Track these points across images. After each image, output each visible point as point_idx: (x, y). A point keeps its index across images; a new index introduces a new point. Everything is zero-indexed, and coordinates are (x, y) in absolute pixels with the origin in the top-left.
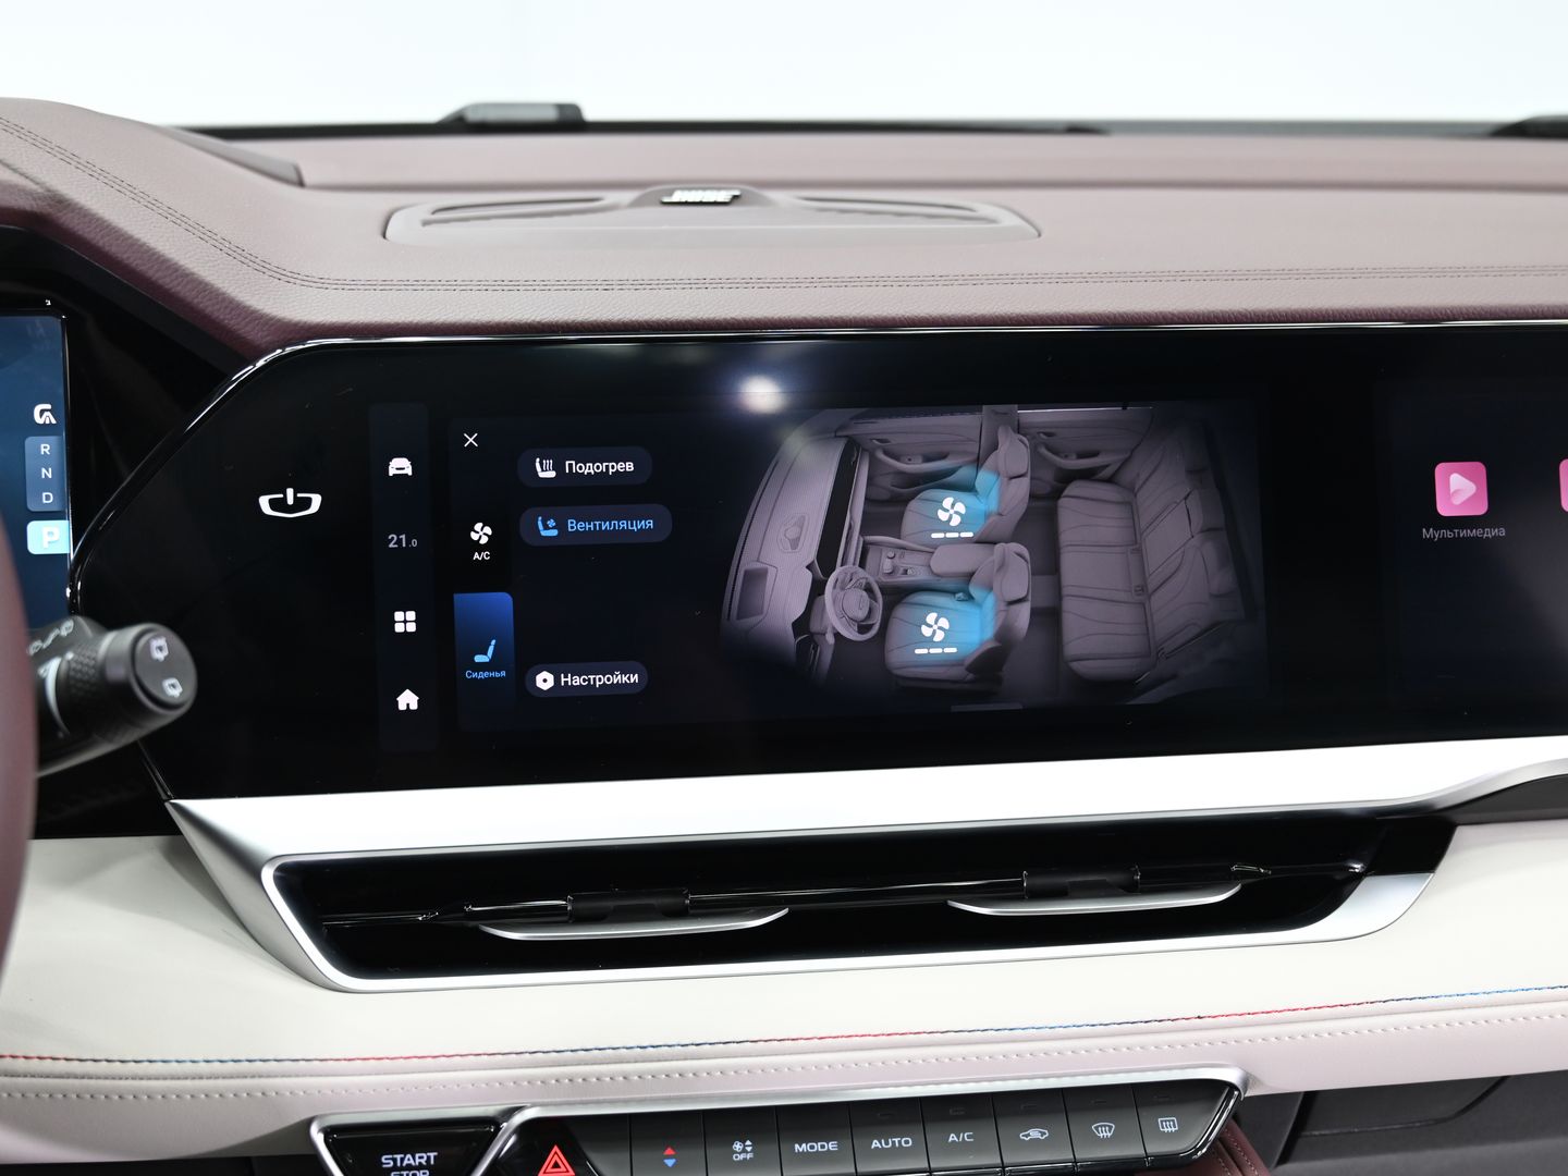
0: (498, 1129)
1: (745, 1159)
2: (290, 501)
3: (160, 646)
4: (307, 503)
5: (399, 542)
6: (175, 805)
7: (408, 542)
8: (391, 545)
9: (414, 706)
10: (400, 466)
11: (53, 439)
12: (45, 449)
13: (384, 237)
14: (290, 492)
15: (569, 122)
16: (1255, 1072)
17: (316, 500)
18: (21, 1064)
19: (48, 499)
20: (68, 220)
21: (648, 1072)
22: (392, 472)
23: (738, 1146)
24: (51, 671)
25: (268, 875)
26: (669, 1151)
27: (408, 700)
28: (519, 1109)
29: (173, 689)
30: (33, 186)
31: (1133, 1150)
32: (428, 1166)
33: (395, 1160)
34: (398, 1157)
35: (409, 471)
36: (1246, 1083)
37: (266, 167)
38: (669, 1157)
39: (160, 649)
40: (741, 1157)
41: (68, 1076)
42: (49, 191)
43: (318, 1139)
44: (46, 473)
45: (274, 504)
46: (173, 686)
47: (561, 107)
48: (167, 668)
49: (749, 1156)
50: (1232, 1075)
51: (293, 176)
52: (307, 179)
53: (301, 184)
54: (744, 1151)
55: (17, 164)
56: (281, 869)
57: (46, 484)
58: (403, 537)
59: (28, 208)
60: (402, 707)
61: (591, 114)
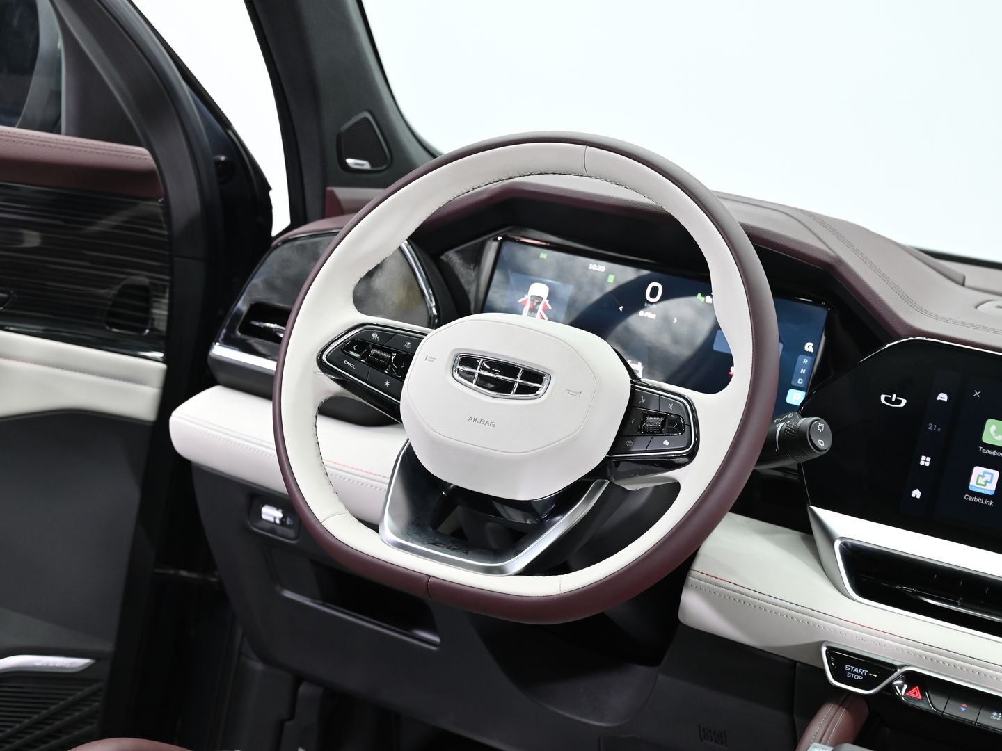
0: (896, 671)
1: (996, 720)
2: (893, 400)
3: (822, 426)
4: (900, 402)
5: (933, 428)
6: (811, 509)
7: (937, 429)
8: (929, 428)
9: (918, 497)
10: (943, 397)
11: (810, 358)
12: (805, 361)
13: (976, 307)
14: (894, 396)
17: (904, 402)
18: (722, 582)
19: (800, 382)
20: (841, 269)
21: (965, 667)
22: (939, 398)
23: (995, 714)
24: (780, 427)
25: (837, 543)
26: (964, 705)
27: (916, 493)
28: (907, 666)
29: (821, 444)
30: (832, 253)
32: (863, 675)
33: (851, 668)
34: (853, 667)
35: (946, 400)
37: (949, 273)
38: (964, 707)
39: (821, 428)
40: (995, 718)
41: (738, 592)
42: (837, 256)
43: (824, 649)
44: (803, 371)
45: (886, 399)
46: (822, 443)
48: (821, 435)
49: (998, 719)
51: (961, 281)
52: (967, 283)
53: (963, 285)
54: (997, 716)
55: (828, 243)
56: (845, 544)
57: (801, 376)
58: (935, 426)
59: (827, 261)
60: (913, 496)
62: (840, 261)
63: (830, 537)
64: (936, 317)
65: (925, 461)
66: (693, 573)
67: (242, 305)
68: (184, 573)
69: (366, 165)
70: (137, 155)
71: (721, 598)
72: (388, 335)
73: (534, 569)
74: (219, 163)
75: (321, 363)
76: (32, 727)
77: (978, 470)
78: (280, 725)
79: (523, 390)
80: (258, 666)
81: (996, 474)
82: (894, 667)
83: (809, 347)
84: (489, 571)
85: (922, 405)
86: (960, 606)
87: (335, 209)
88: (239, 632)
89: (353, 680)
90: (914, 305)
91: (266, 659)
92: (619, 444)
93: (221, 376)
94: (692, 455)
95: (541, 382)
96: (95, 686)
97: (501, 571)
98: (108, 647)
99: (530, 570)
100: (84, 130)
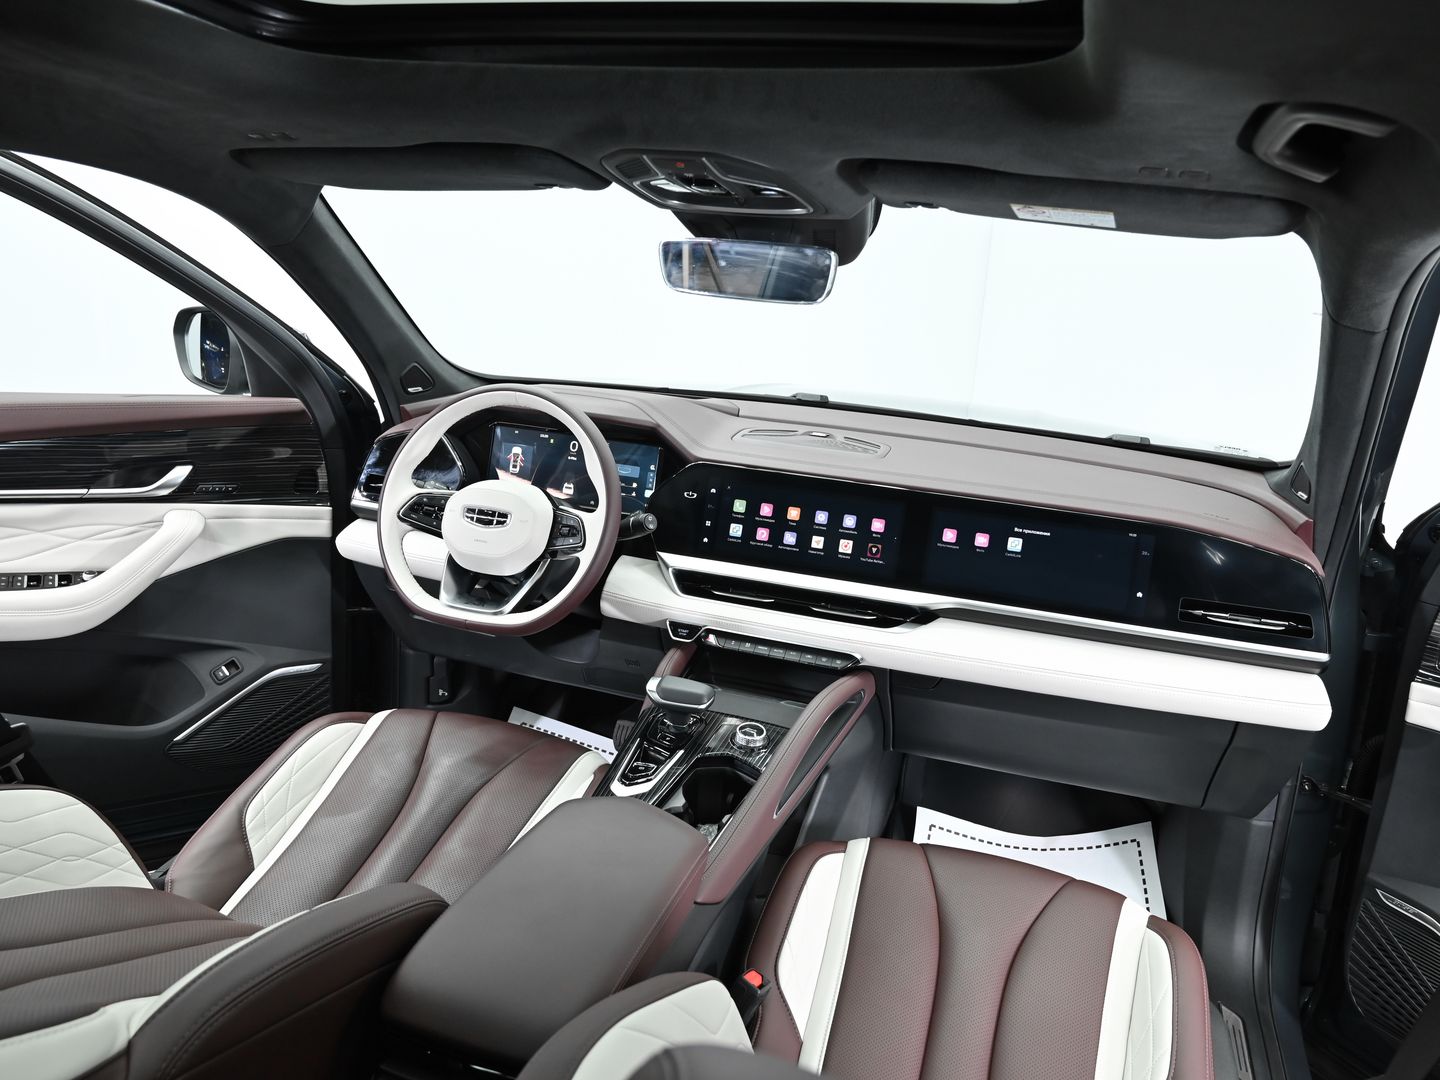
2: (690, 494)
3: (651, 518)
4: (694, 495)
6: (656, 553)
7: (712, 507)
8: (709, 507)
10: (713, 491)
12: (653, 476)
13: (732, 439)
14: (691, 492)
15: (823, 403)
16: (865, 657)
17: (696, 495)
19: (651, 485)
20: (660, 429)
22: (711, 491)
23: (747, 644)
24: (632, 519)
25: (670, 570)
27: (706, 540)
28: (706, 625)
29: (651, 527)
31: (829, 665)
32: (687, 633)
33: (680, 630)
34: (682, 630)
35: (715, 492)
36: (862, 659)
37: (729, 410)
38: (733, 643)
40: (747, 646)
43: (668, 622)
44: (652, 480)
45: (687, 495)
47: (822, 396)
48: (651, 523)
49: (749, 646)
50: (858, 657)
51: (736, 413)
52: (740, 414)
53: (738, 416)
56: (674, 569)
57: (651, 482)
58: (711, 505)
60: (704, 541)
61: (832, 399)
62: (659, 426)
63: (667, 567)
64: (708, 449)
65: (708, 523)
66: (604, 592)
67: (363, 477)
68: (364, 609)
69: (420, 389)
70: (294, 403)
71: (617, 603)
72: (432, 498)
73: (516, 610)
74: (341, 394)
75: (399, 517)
76: (290, 706)
77: (733, 526)
78: (428, 680)
79: (499, 523)
80: (411, 652)
81: (741, 526)
82: (701, 628)
83: (652, 468)
84: (495, 614)
85: (704, 496)
86: (731, 593)
87: (406, 416)
88: (398, 639)
89: (459, 654)
90: (697, 443)
91: (412, 648)
92: (550, 543)
93: (359, 515)
94: (583, 547)
95: (507, 517)
96: (325, 676)
97: (501, 613)
98: (328, 656)
99: (515, 610)
100: (260, 392)
